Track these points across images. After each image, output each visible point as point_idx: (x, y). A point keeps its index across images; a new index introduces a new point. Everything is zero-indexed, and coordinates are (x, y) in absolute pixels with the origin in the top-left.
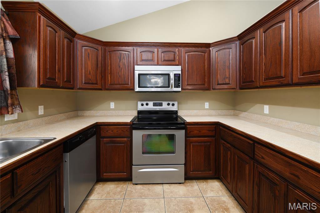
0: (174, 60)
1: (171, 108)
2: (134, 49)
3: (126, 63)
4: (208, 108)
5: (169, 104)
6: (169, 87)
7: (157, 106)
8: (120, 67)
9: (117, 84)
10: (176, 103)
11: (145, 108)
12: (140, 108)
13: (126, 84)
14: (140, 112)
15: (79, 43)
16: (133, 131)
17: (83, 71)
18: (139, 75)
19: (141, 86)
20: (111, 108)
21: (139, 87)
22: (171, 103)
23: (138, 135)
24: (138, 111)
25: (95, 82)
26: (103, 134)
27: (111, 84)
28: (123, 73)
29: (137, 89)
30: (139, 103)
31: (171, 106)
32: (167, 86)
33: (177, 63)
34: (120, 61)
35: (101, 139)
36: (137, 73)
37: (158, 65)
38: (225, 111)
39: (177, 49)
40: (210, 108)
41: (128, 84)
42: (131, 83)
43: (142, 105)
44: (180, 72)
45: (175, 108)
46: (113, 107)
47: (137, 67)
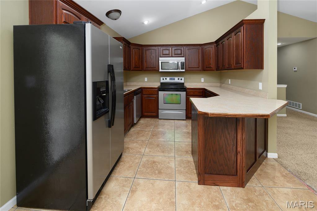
0: (181, 54)
1: (180, 81)
2: (158, 48)
3: (154, 56)
4: (203, 81)
5: (179, 79)
6: (178, 69)
7: (172, 80)
8: (151, 58)
9: (149, 68)
10: (183, 78)
11: (165, 81)
12: (162, 81)
13: (154, 68)
14: (162, 83)
15: (132, 47)
16: (159, 92)
17: (134, 61)
18: (162, 63)
19: (162, 68)
20: (145, 81)
21: (162, 69)
22: (180, 78)
23: (161, 93)
24: (161, 83)
25: (139, 67)
26: (144, 93)
27: (146, 68)
28: (152, 62)
29: (160, 70)
30: (162, 78)
31: (180, 80)
32: (177, 68)
33: (183, 56)
34: (151, 55)
35: (143, 96)
36: (160, 62)
37: (172, 57)
38: (214, 83)
39: (183, 48)
40: (205, 82)
41: (155, 68)
42: (157, 67)
43: (163, 79)
44: (184, 61)
45: (182, 81)
46: (147, 81)
47: (160, 59)
